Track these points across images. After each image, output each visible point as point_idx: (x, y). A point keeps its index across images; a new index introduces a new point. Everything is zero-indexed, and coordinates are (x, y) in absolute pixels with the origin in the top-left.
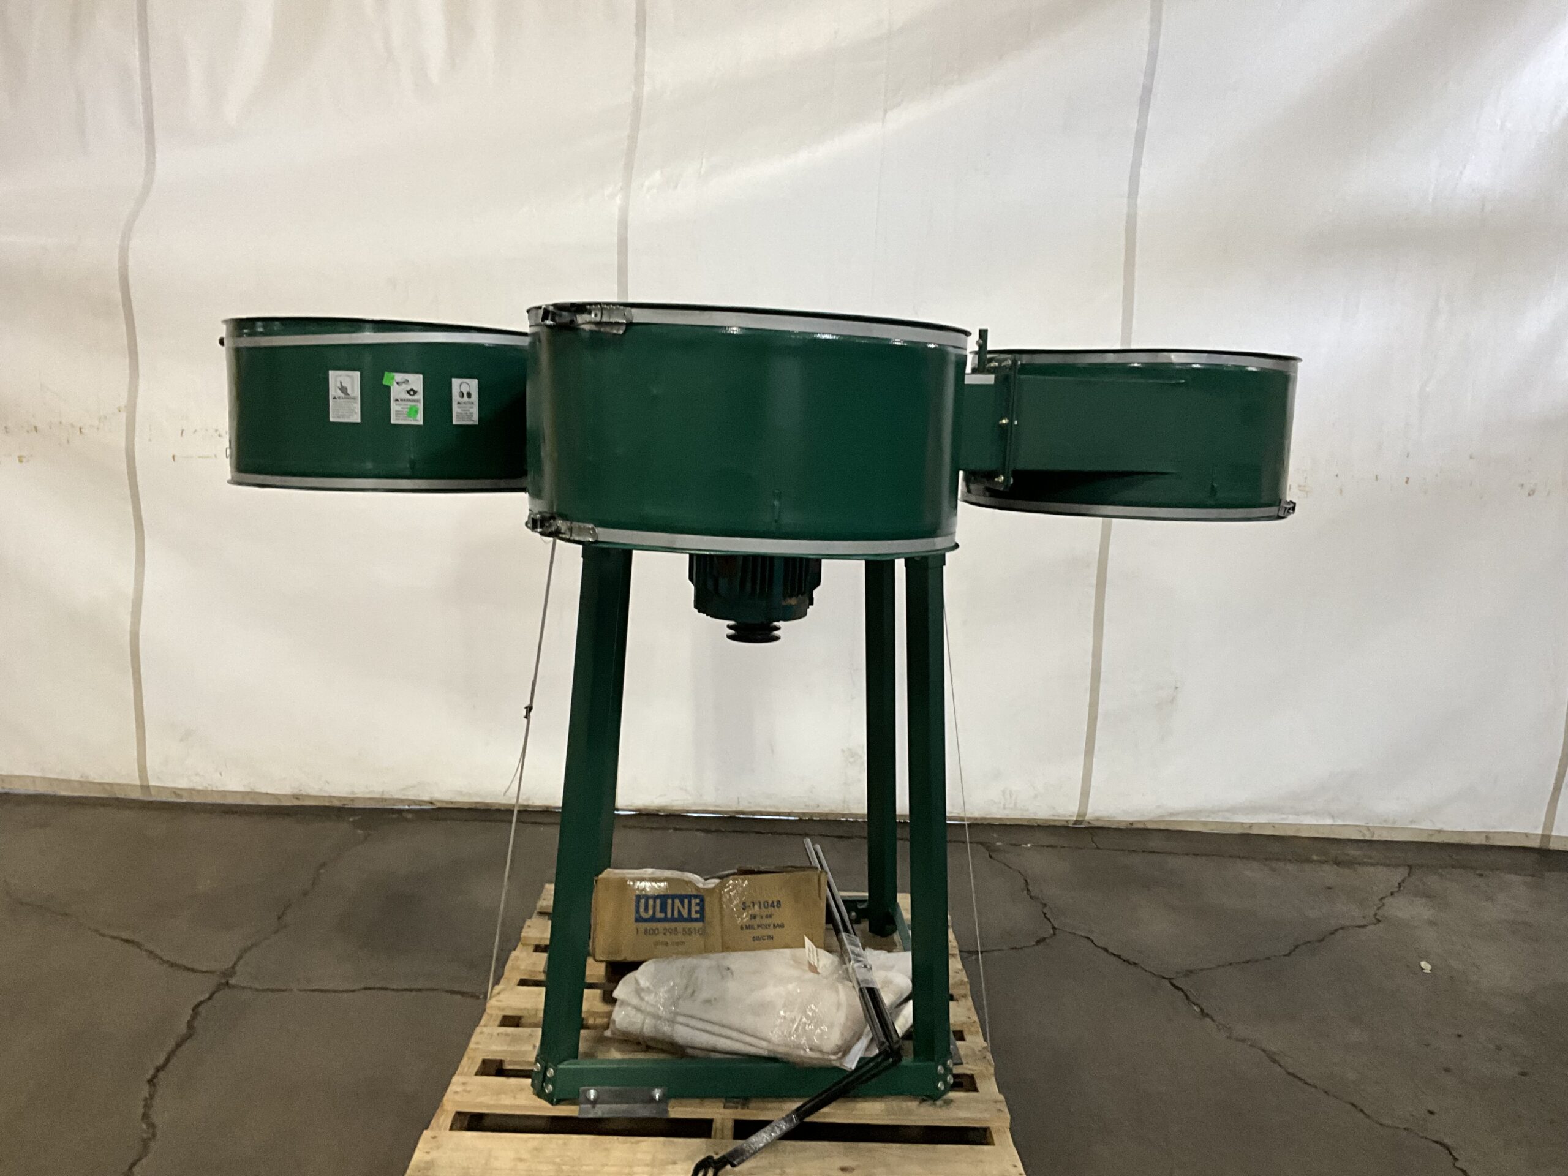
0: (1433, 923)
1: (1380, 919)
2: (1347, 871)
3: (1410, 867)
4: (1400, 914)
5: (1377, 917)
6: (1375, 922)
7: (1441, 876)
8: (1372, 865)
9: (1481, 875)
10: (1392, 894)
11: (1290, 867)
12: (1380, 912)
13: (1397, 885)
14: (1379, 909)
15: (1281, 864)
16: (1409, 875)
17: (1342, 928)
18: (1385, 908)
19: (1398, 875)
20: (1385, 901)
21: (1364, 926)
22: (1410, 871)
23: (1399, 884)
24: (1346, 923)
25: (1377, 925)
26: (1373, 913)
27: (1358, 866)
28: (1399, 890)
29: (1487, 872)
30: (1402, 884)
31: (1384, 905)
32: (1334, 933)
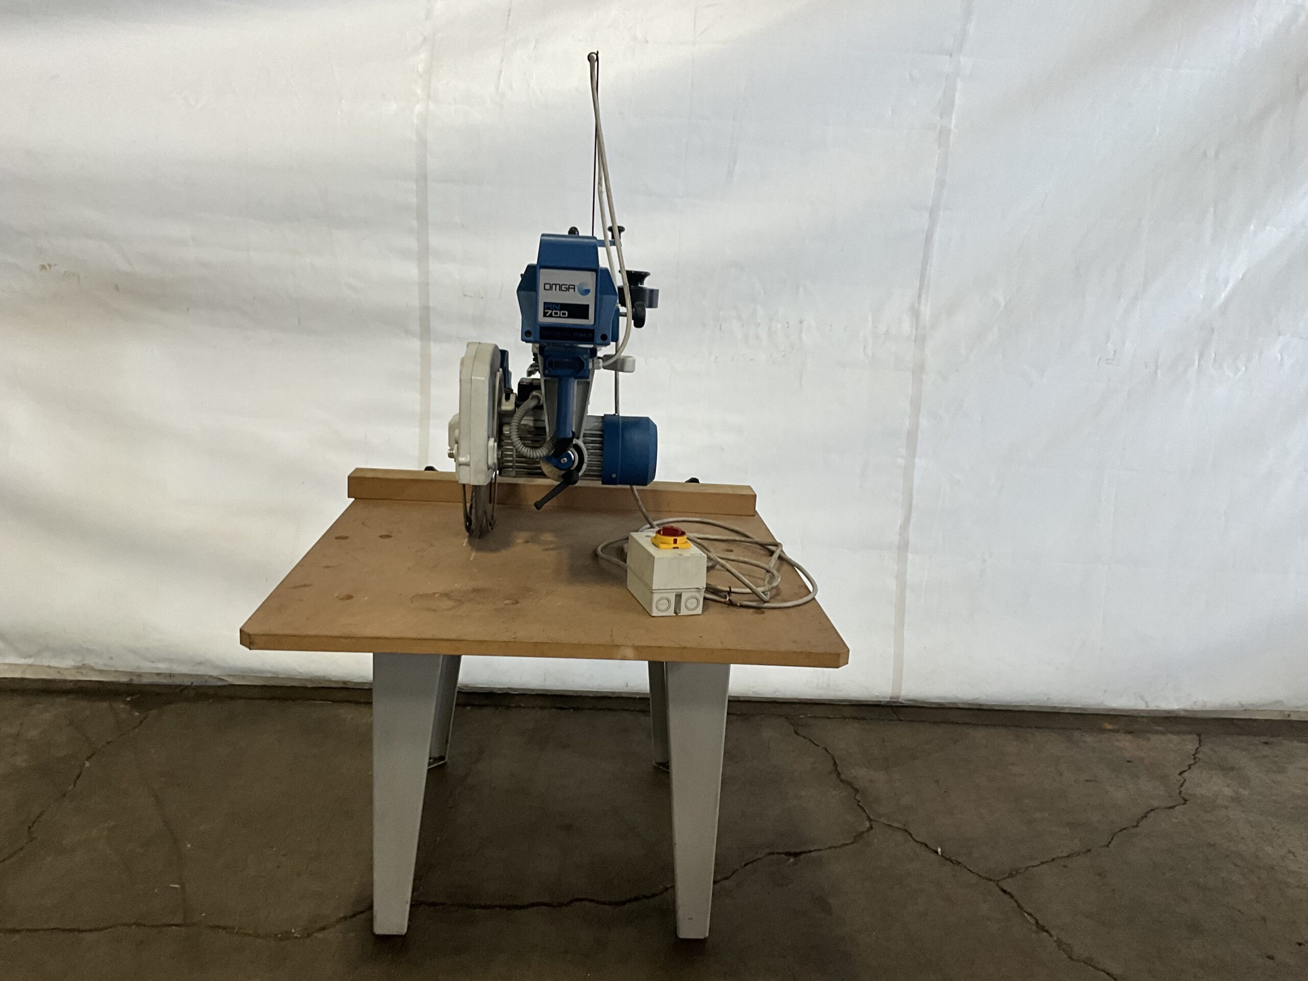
0: (1237, 800)
1: (1187, 798)
2: (1142, 741)
3: (1199, 735)
4: (1204, 791)
5: (1183, 795)
6: (1183, 802)
7: (1229, 744)
8: (1162, 733)
9: (1266, 743)
10: (1190, 766)
11: (1089, 739)
12: (1183, 789)
13: (1193, 757)
14: (1182, 786)
15: (1077, 734)
16: (1199, 744)
17: (1152, 810)
18: (1188, 784)
19: (1190, 744)
20: (1185, 776)
21: (1172, 807)
22: (1200, 740)
23: (1194, 755)
24: (1155, 803)
25: (1185, 806)
26: (1178, 791)
27: (1150, 735)
28: (1195, 763)
29: (1271, 739)
30: (1197, 756)
31: (1185, 781)
32: (1146, 817)
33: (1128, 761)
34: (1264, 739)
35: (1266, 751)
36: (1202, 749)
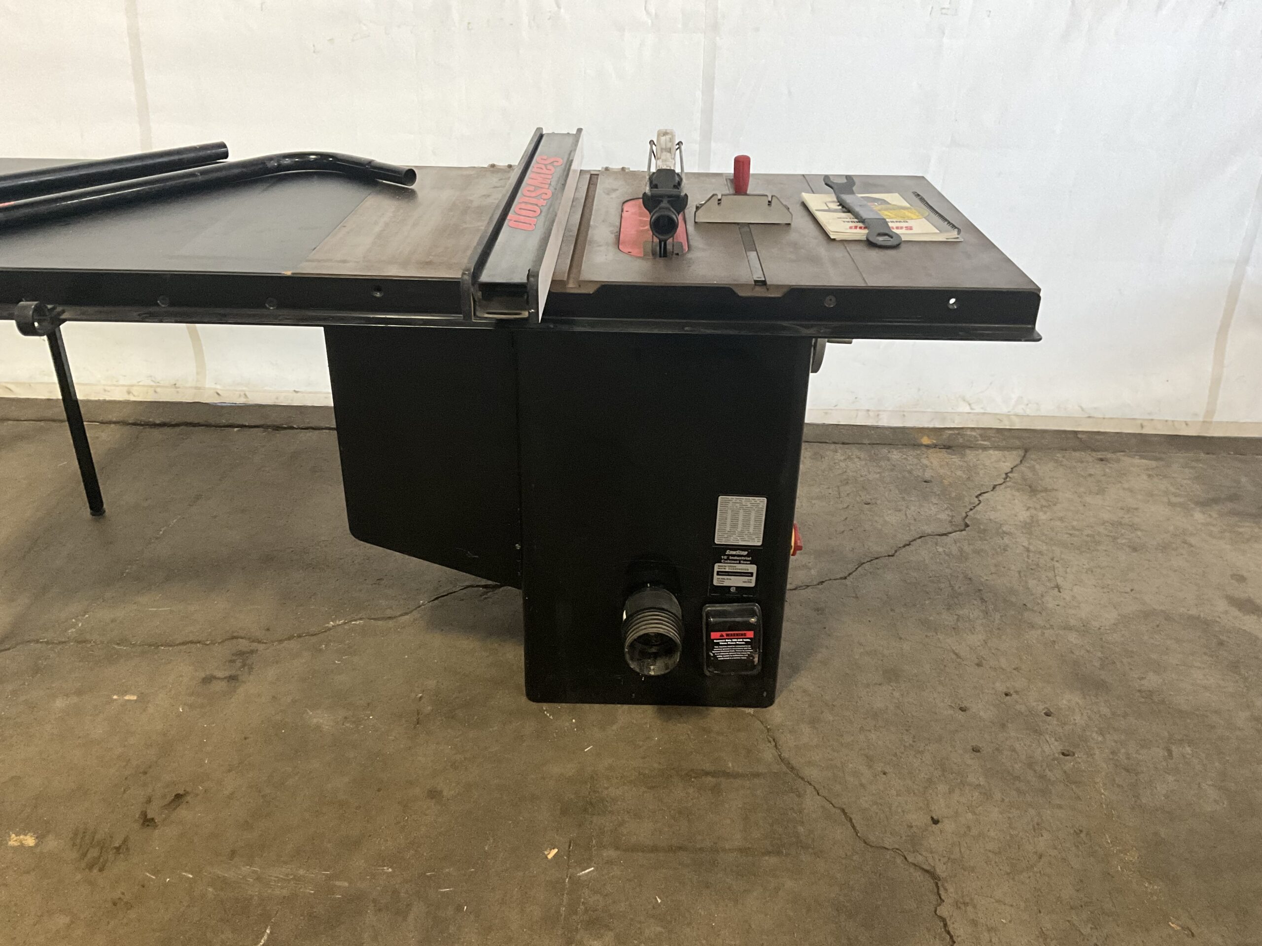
0: (1029, 527)
1: (970, 523)
2: (955, 459)
3: (1026, 451)
4: (993, 515)
5: (967, 521)
6: (963, 528)
7: (1056, 461)
8: (986, 449)
9: (1102, 460)
10: (994, 488)
11: (895, 455)
12: (971, 513)
13: (1004, 476)
14: (972, 509)
15: (884, 451)
16: (1021, 461)
17: (921, 537)
18: (979, 508)
19: (1007, 461)
20: (981, 498)
21: (945, 535)
22: (1024, 456)
23: (1006, 474)
24: (928, 529)
25: (963, 532)
26: (964, 515)
27: (968, 451)
28: (1004, 482)
29: (1109, 455)
30: (1010, 475)
31: (979, 504)
32: (909, 545)
33: (925, 482)
34: (1100, 455)
35: (1096, 469)
36: (1022, 468)
